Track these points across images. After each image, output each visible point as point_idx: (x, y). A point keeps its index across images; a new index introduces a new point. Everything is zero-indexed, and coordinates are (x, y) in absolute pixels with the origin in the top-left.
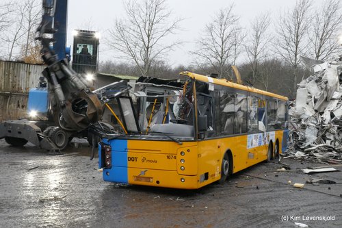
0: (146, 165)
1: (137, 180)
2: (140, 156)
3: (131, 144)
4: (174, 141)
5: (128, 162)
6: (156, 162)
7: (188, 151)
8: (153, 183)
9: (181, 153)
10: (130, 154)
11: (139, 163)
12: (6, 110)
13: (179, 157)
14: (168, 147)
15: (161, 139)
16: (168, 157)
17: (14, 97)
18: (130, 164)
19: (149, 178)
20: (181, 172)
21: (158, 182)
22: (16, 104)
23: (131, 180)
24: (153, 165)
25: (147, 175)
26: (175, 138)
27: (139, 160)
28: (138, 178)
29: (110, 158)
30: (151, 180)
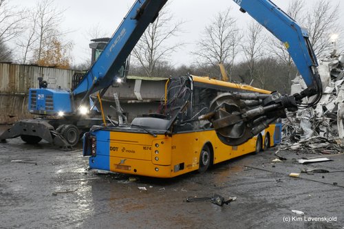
0: (126, 154)
1: (117, 168)
2: (120, 146)
3: (112, 135)
4: (149, 133)
5: (110, 151)
6: (134, 152)
7: (162, 143)
8: (132, 171)
9: (156, 145)
10: (112, 144)
11: (119, 153)
12: (21, 110)
13: (154, 148)
14: (144, 139)
15: (139, 131)
16: (144, 148)
18: (111, 153)
19: (128, 166)
20: (155, 162)
21: (135, 171)
23: (113, 168)
24: (131, 155)
25: (126, 163)
26: (151, 131)
27: (120, 149)
28: (118, 166)
29: (95, 147)
30: (130, 168)
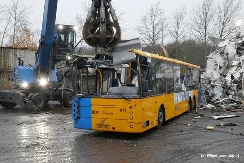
0: (105, 116)
1: (98, 127)
2: (100, 110)
3: (94, 101)
4: (124, 98)
6: (112, 114)
7: (135, 105)
8: (111, 129)
9: (130, 107)
10: (93, 109)
11: (100, 115)
13: (129, 110)
14: (120, 103)
15: (116, 97)
16: (121, 110)
17: (5, 73)
18: (93, 115)
19: (107, 125)
20: (130, 121)
21: (114, 128)
22: (7, 78)
23: (94, 127)
24: (110, 116)
25: (106, 123)
26: (126, 96)
27: (100, 112)
28: (99, 125)
29: (79, 111)
30: (109, 127)
